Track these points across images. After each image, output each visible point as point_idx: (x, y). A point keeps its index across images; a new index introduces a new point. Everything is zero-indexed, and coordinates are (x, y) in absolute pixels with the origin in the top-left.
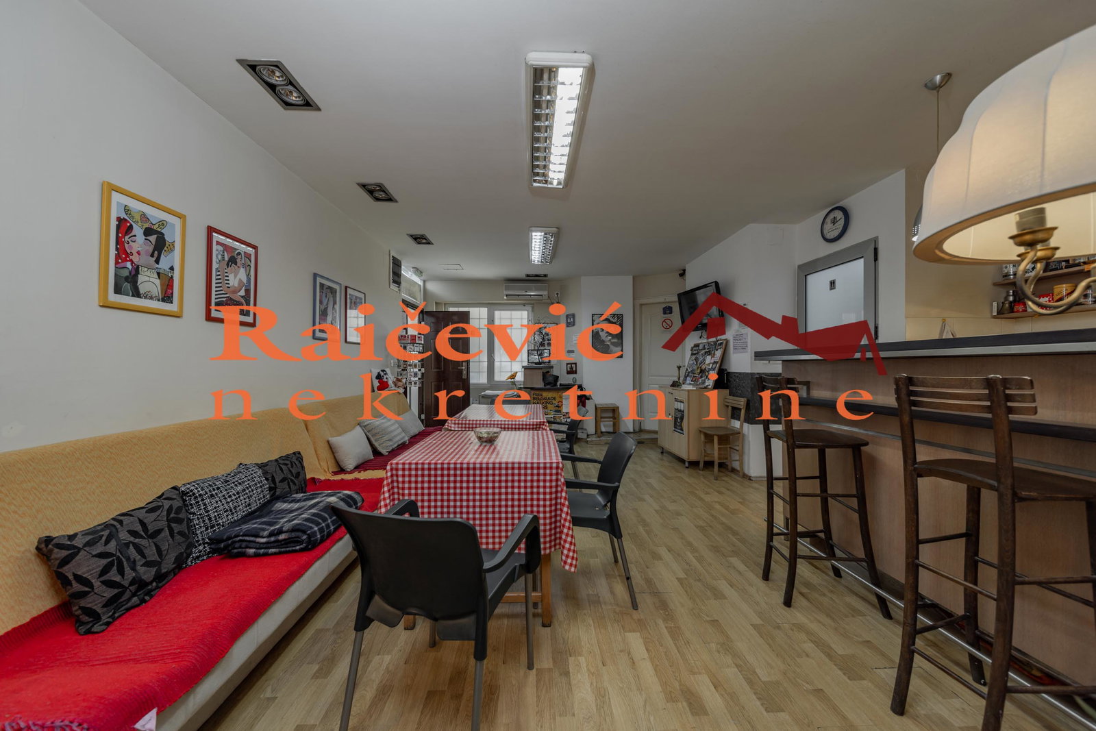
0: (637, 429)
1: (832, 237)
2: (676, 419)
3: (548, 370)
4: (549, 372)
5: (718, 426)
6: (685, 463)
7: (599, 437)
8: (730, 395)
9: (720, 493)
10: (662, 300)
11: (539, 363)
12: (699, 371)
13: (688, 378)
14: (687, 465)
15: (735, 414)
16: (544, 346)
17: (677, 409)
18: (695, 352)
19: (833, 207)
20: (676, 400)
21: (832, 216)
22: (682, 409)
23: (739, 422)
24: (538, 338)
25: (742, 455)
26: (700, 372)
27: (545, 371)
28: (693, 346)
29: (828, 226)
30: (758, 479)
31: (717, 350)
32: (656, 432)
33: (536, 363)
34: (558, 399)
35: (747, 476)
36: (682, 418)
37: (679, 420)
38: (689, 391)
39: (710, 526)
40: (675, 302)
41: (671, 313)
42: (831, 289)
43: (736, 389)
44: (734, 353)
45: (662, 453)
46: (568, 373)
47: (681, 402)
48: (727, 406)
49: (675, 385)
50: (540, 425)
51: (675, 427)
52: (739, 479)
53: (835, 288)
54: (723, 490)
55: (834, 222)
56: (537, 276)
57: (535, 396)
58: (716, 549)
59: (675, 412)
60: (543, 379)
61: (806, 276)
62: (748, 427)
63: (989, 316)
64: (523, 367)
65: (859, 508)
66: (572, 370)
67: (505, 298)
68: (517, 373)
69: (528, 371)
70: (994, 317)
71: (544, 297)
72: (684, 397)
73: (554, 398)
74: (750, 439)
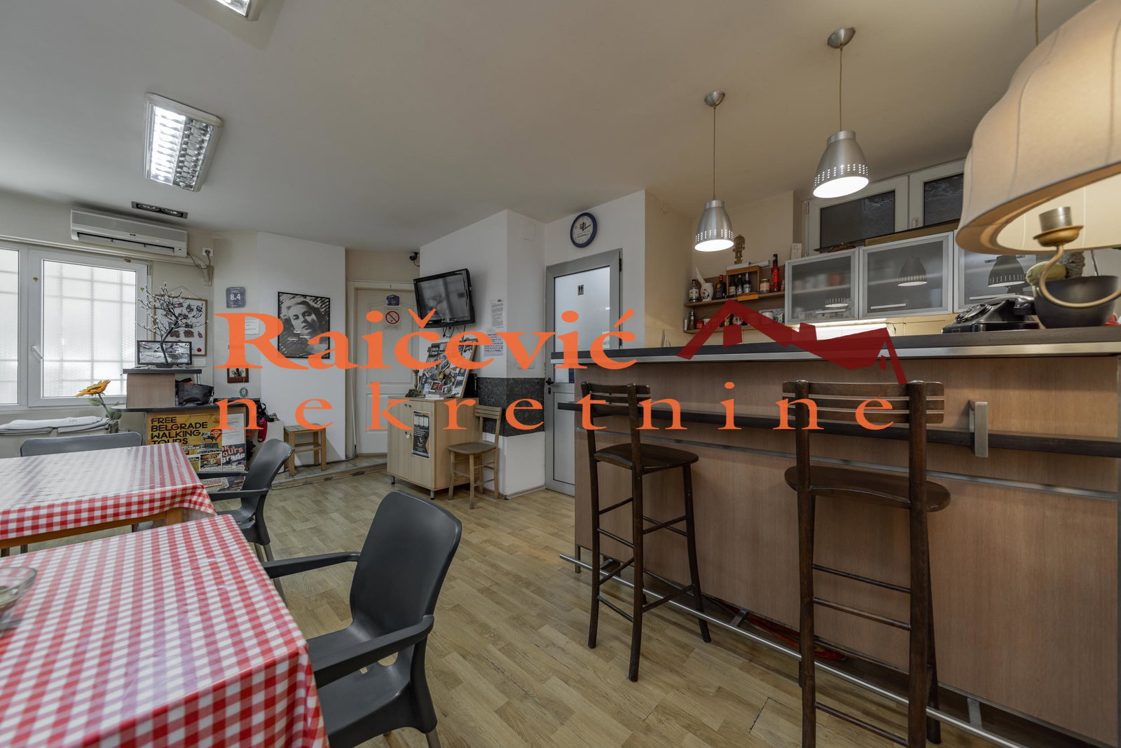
0: (351, 455)
1: (581, 242)
2: (416, 438)
3: (187, 376)
4: (189, 380)
5: (468, 442)
6: (429, 495)
7: (292, 476)
8: (480, 404)
9: (484, 526)
10: (387, 286)
11: (168, 365)
12: (441, 376)
13: (426, 385)
14: (432, 495)
15: (488, 424)
16: (178, 336)
17: (419, 426)
18: (433, 353)
19: (584, 212)
20: (417, 414)
21: (581, 221)
22: (426, 425)
23: (494, 435)
24: (164, 322)
25: (497, 474)
26: (444, 378)
27: (180, 377)
28: (430, 346)
29: (577, 231)
30: (513, 497)
31: (465, 351)
32: (384, 456)
33: (158, 365)
34: (210, 427)
35: (502, 496)
36: (426, 437)
37: (420, 441)
38: (436, 402)
39: (497, 584)
40: (409, 291)
41: (397, 304)
42: (579, 294)
43: (488, 397)
44: (485, 355)
45: (393, 483)
46: (230, 380)
47: (424, 416)
48: (479, 418)
49: (411, 394)
50: (184, 495)
51: (415, 449)
52: (494, 501)
53: (582, 294)
54: (485, 521)
55: (583, 227)
56: (161, 211)
57: (156, 423)
58: (518, 621)
59: (415, 431)
60: (177, 393)
61: (555, 278)
62: (503, 439)
63: (682, 330)
64: (125, 371)
65: (687, 530)
66: (239, 377)
67: (75, 238)
68: (107, 382)
69: (138, 380)
70: (685, 332)
71: (177, 253)
72: (429, 409)
73: (203, 425)
74: (506, 453)
